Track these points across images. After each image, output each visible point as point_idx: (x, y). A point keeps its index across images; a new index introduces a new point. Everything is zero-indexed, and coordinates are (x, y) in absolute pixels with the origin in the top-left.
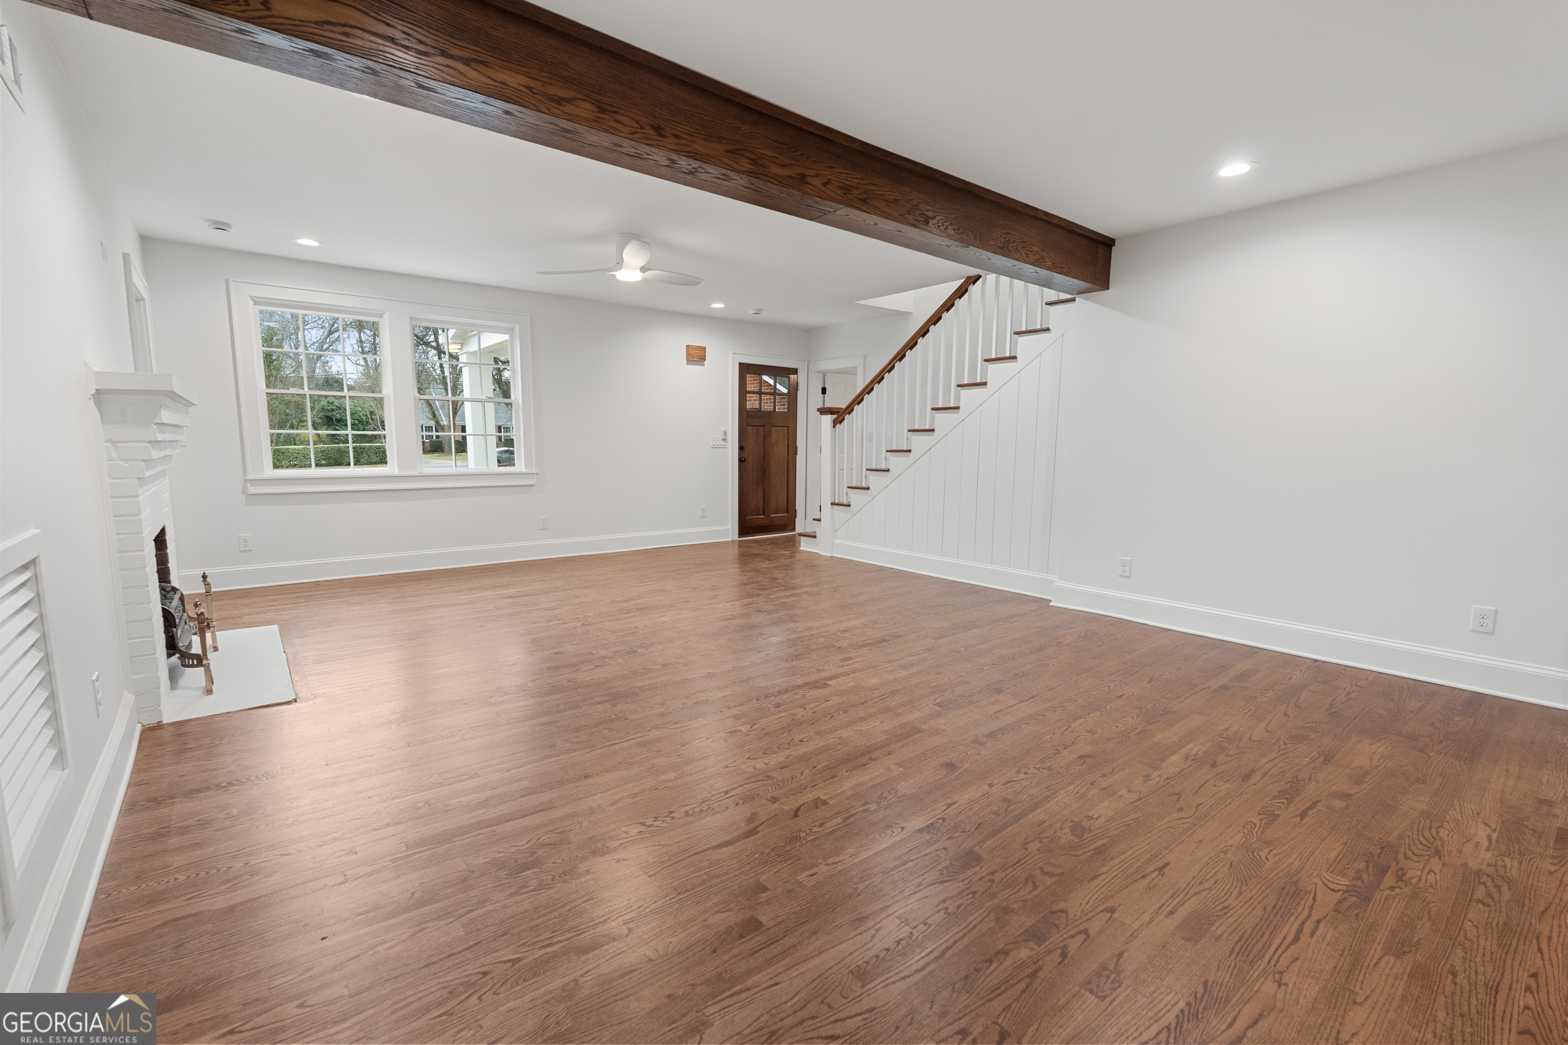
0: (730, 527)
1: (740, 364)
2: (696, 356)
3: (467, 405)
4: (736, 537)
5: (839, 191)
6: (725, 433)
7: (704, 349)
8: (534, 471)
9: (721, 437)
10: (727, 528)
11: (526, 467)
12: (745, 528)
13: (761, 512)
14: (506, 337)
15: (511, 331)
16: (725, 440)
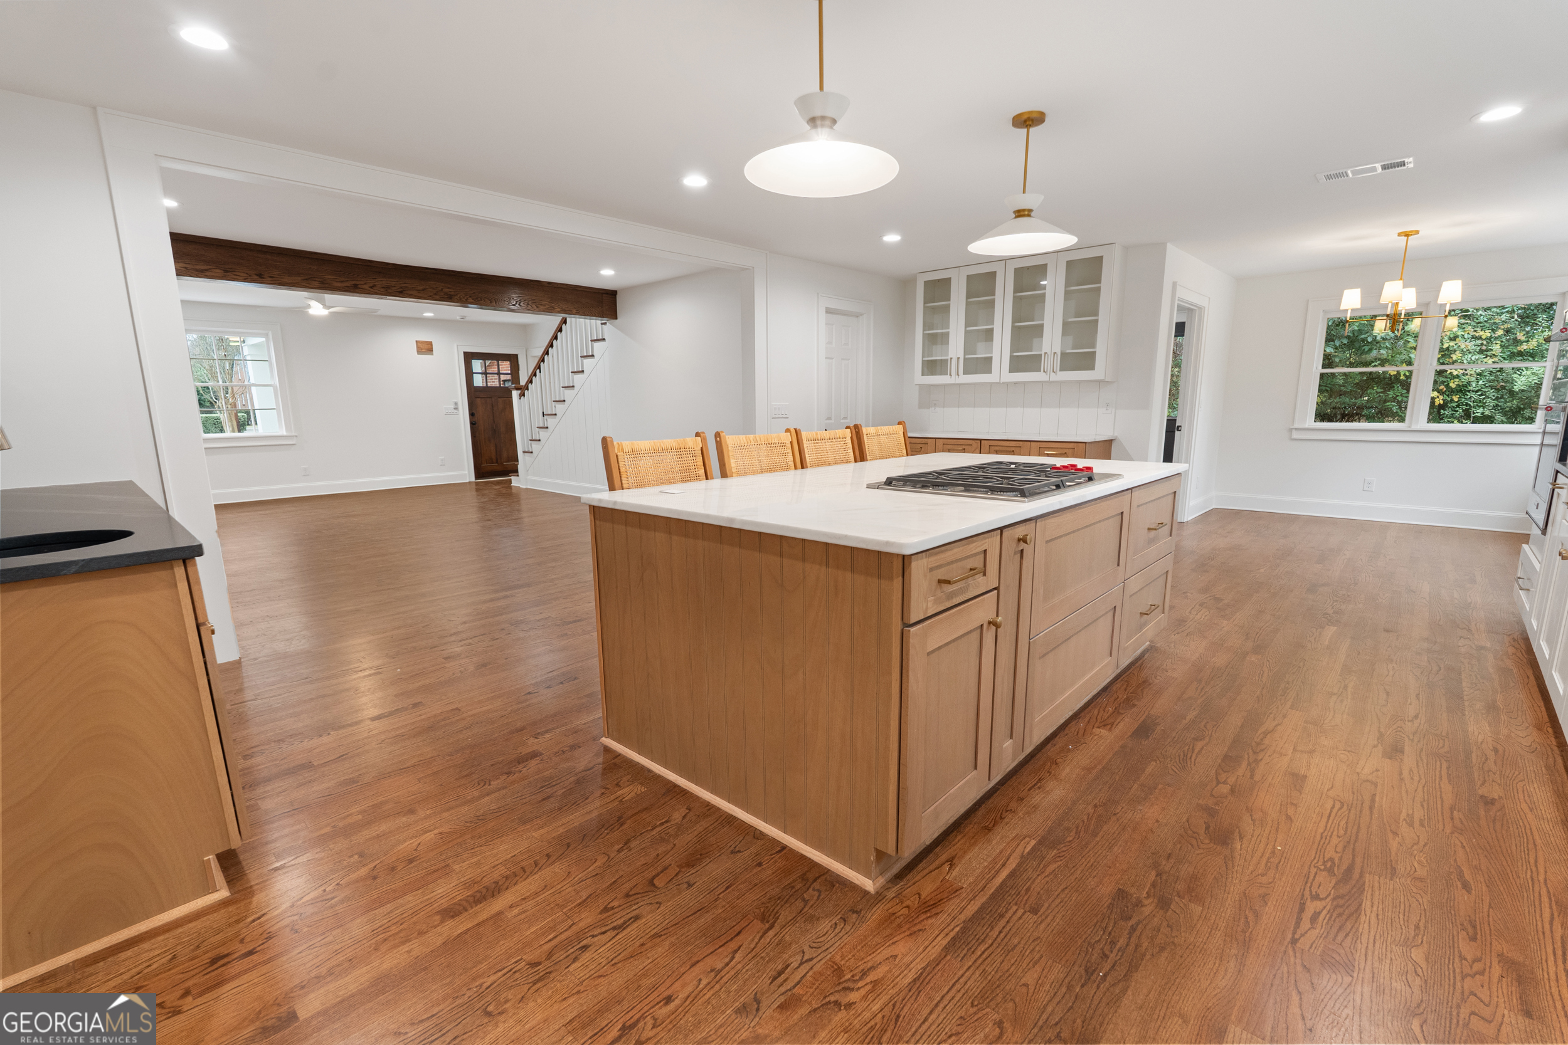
0: (467, 472)
1: (465, 353)
2: (426, 348)
3: (253, 389)
4: (473, 479)
5: (382, 290)
6: (456, 404)
7: (430, 343)
8: (293, 434)
9: (453, 406)
10: (464, 471)
11: (287, 430)
12: (480, 473)
13: (494, 461)
14: (264, 339)
15: (266, 336)
16: (456, 409)
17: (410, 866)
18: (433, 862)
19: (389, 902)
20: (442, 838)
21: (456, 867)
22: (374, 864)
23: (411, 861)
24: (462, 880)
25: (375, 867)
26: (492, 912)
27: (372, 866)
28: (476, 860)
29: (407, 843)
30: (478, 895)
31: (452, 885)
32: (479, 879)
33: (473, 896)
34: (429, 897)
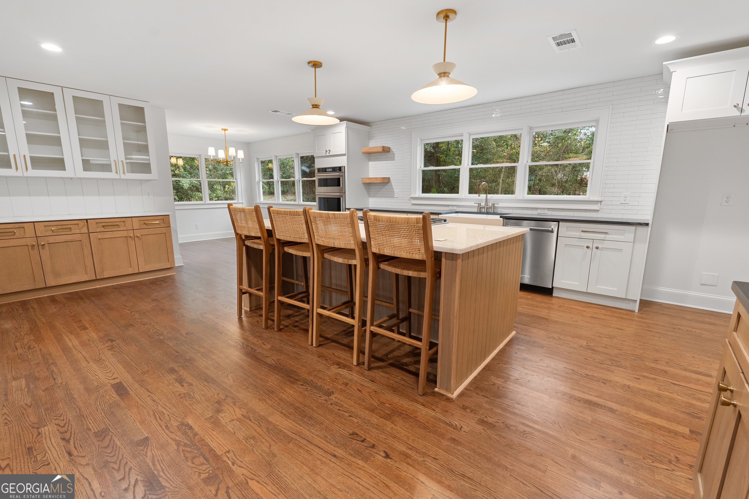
17: (606, 436)
18: (596, 428)
19: (629, 432)
20: (579, 433)
21: (590, 419)
22: (620, 451)
23: (603, 437)
24: (594, 414)
25: (621, 450)
26: (598, 399)
27: (621, 452)
28: (580, 414)
29: (596, 445)
30: (595, 406)
31: (600, 416)
32: (588, 409)
33: (597, 407)
34: (612, 420)
